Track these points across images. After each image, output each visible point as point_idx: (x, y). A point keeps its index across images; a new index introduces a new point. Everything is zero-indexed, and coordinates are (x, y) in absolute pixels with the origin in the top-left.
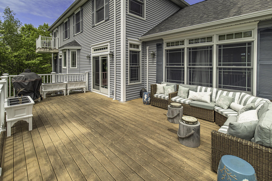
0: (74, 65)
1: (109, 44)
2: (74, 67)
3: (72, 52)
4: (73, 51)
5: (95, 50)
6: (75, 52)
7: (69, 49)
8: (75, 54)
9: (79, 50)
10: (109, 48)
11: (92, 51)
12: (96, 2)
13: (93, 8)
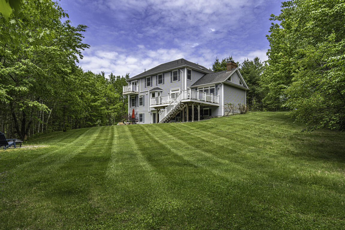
4: (159, 92)
9: (161, 92)
10: (180, 90)
11: (171, 91)
12: (173, 73)
13: (171, 75)
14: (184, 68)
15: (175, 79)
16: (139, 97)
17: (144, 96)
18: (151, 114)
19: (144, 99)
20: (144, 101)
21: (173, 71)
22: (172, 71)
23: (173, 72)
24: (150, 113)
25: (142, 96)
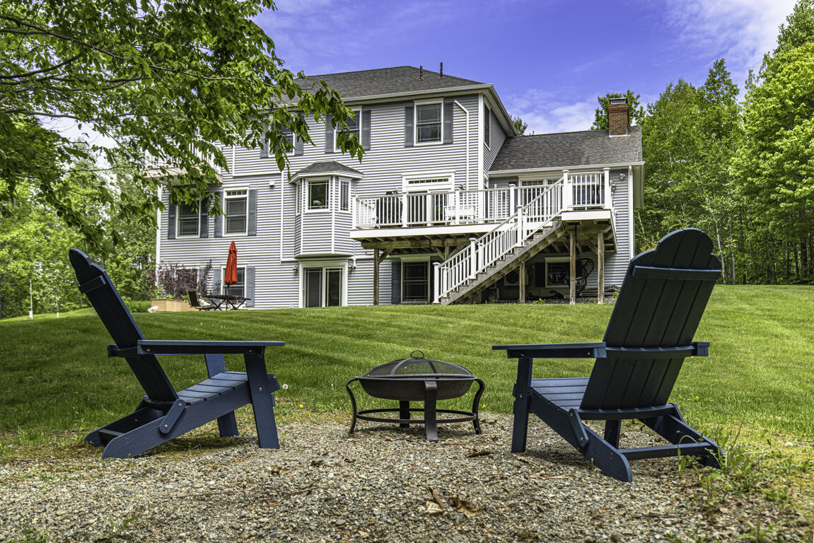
0: (344, 207)
1: (453, 175)
2: (344, 210)
3: (342, 182)
4: (345, 180)
5: (410, 182)
6: (348, 183)
7: (337, 177)
8: (348, 186)
9: (355, 180)
10: (452, 180)
11: (405, 182)
12: (418, 111)
13: (409, 118)
14: (476, 96)
15: (429, 134)
16: (225, 196)
17: (253, 193)
18: (297, 271)
19: (253, 207)
20: (253, 215)
21: (416, 104)
22: (412, 101)
23: (417, 106)
24: (293, 267)
25: (245, 192)
